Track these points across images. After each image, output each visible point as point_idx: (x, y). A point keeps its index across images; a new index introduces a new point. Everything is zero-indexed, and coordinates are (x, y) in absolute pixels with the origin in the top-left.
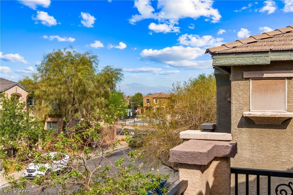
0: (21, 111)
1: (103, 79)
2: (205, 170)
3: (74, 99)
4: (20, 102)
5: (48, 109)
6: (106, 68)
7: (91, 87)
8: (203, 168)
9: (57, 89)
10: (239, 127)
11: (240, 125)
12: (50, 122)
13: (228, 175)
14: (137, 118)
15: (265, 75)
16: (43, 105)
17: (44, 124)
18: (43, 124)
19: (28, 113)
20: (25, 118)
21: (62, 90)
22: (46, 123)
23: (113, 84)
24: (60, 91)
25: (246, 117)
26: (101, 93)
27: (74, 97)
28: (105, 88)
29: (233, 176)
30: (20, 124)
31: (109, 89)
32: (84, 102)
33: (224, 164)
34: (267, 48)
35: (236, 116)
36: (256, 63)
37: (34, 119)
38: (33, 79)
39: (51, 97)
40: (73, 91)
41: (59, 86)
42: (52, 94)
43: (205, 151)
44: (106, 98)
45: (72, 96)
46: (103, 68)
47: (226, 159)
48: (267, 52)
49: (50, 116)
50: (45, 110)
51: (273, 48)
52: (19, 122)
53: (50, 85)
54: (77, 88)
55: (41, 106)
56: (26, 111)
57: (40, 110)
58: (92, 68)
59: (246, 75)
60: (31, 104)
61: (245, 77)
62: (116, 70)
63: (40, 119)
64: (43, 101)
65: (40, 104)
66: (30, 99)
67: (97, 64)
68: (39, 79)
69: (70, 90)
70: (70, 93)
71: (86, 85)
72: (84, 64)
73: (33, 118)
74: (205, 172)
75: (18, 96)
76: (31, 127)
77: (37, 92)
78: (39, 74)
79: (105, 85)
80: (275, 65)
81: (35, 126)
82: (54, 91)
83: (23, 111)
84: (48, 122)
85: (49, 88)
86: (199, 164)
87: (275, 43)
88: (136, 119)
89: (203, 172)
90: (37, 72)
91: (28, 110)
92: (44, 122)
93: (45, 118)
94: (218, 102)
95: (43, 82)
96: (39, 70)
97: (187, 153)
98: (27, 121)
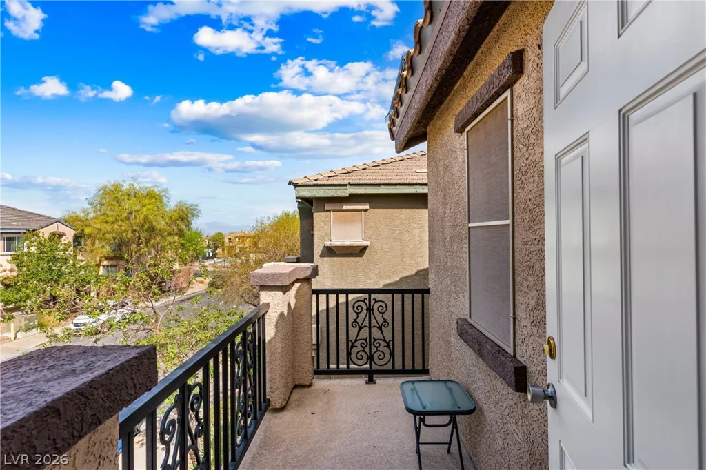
0: (64, 253)
1: (176, 216)
2: (287, 291)
3: (139, 238)
4: (63, 242)
5: (105, 250)
6: (179, 203)
7: (161, 224)
8: (285, 289)
9: (116, 227)
10: (321, 257)
11: (322, 255)
12: (108, 266)
13: (309, 296)
14: (218, 258)
15: (345, 207)
16: (97, 245)
17: (99, 268)
18: (97, 268)
19: (76, 256)
20: (71, 262)
21: (123, 228)
22: (101, 267)
23: (188, 222)
24: (121, 229)
25: (327, 247)
26: (174, 231)
27: (139, 236)
28: (178, 225)
29: (314, 296)
30: (63, 269)
31: (184, 227)
32: (152, 242)
33: (306, 286)
34: (346, 182)
35: (319, 246)
36: (336, 195)
37: (84, 263)
38: (82, 215)
39: (108, 236)
40: (137, 229)
41: (120, 223)
42: (109, 233)
43: (287, 271)
44: (180, 237)
45: (137, 234)
46: (175, 203)
47: (307, 280)
48: (346, 185)
49: (107, 259)
50: (99, 251)
51: (351, 182)
52: (62, 267)
53: (107, 222)
54: (143, 226)
55: (94, 247)
56: (72, 253)
57: (92, 251)
58: (161, 203)
59: (327, 207)
60: (79, 245)
61: (326, 208)
62: (192, 205)
63: (93, 263)
64: (97, 241)
65: (93, 244)
66: (77, 239)
67: (169, 199)
68: (91, 215)
69: (134, 228)
70: (134, 231)
71: (153, 221)
72: (151, 198)
73: (82, 261)
74: (287, 293)
75: (61, 235)
76: (79, 272)
77: (87, 231)
78: (91, 210)
79: (179, 222)
80: (354, 198)
81: (85, 271)
82: (113, 229)
83: (67, 253)
84: (104, 266)
85: (105, 225)
86: (280, 285)
87: (353, 178)
88: (215, 259)
89: (284, 294)
90: (88, 206)
91: (74, 252)
92: (98, 266)
93: (100, 261)
94: (301, 236)
95: (96, 218)
96: (91, 204)
97: (268, 274)
98: (74, 265)
